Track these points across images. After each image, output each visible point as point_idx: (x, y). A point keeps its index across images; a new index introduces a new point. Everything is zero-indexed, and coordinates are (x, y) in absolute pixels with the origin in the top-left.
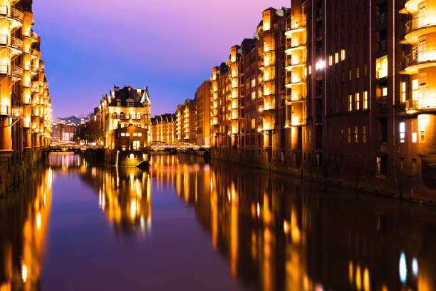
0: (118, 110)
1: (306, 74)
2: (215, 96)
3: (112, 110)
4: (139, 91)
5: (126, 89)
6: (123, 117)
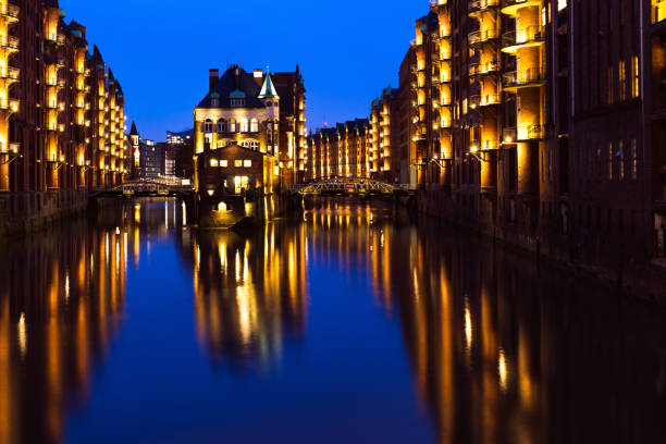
0: (214, 115)
1: (544, 24)
2: (421, 80)
3: (201, 115)
4: (258, 75)
5: (231, 71)
6: (223, 129)
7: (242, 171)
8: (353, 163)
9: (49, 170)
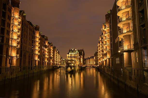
3: (68, 55)
4: (76, 50)
7: (73, 63)
8: (92, 62)
9: (45, 63)
